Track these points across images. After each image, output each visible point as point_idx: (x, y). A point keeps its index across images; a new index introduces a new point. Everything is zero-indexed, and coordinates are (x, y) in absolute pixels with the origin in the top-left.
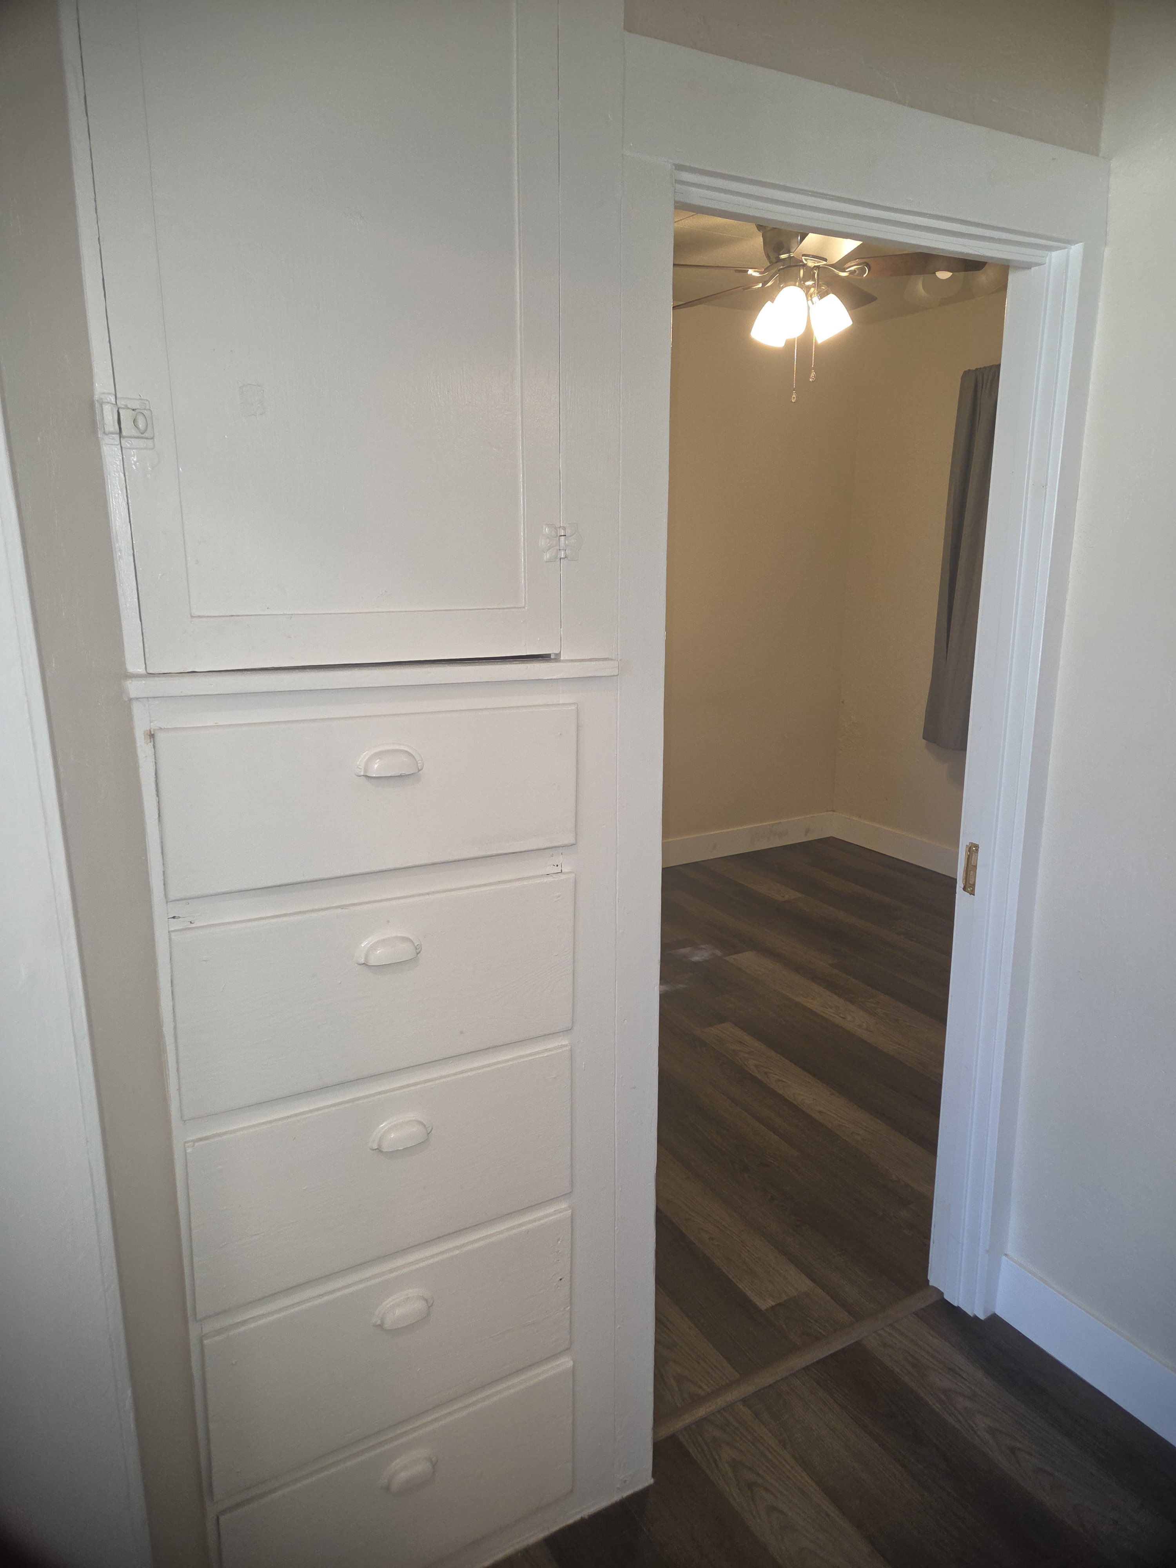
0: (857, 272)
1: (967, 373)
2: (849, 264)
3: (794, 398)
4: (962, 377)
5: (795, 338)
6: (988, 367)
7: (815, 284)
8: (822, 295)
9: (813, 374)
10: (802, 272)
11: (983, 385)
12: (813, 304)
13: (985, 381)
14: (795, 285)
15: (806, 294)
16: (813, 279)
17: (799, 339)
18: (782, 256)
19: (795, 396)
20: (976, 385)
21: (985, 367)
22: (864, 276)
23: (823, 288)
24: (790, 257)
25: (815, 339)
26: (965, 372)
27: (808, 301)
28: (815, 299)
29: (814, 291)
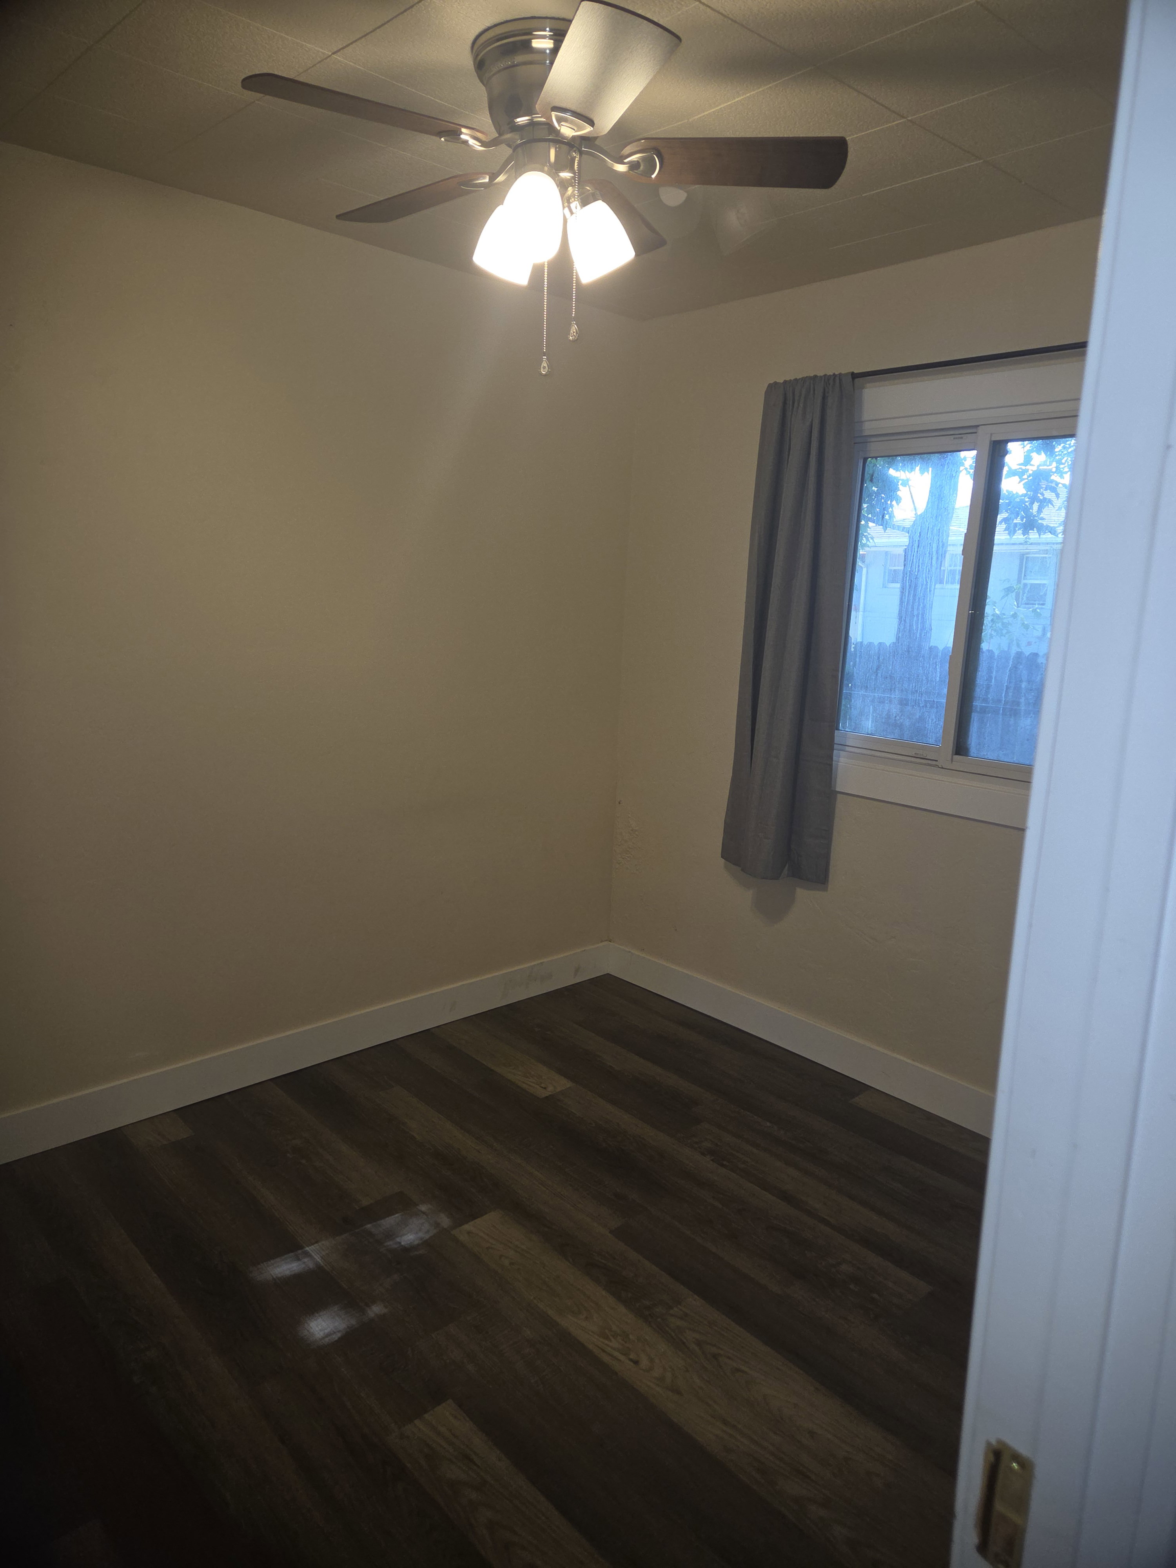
0: (642, 168)
1: (773, 387)
2: (627, 150)
3: (544, 368)
4: (766, 392)
5: (543, 265)
6: (800, 379)
7: (573, 178)
8: (585, 203)
9: (574, 328)
10: (553, 152)
11: (793, 403)
12: (572, 213)
13: (796, 398)
14: (542, 171)
15: (562, 195)
16: (572, 169)
17: (550, 263)
18: (518, 120)
19: (545, 365)
20: (785, 403)
21: (796, 379)
22: (653, 176)
23: (588, 188)
24: (532, 124)
25: (577, 273)
26: (770, 386)
27: (564, 208)
28: (575, 204)
29: (574, 191)
